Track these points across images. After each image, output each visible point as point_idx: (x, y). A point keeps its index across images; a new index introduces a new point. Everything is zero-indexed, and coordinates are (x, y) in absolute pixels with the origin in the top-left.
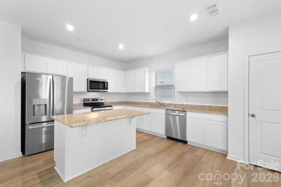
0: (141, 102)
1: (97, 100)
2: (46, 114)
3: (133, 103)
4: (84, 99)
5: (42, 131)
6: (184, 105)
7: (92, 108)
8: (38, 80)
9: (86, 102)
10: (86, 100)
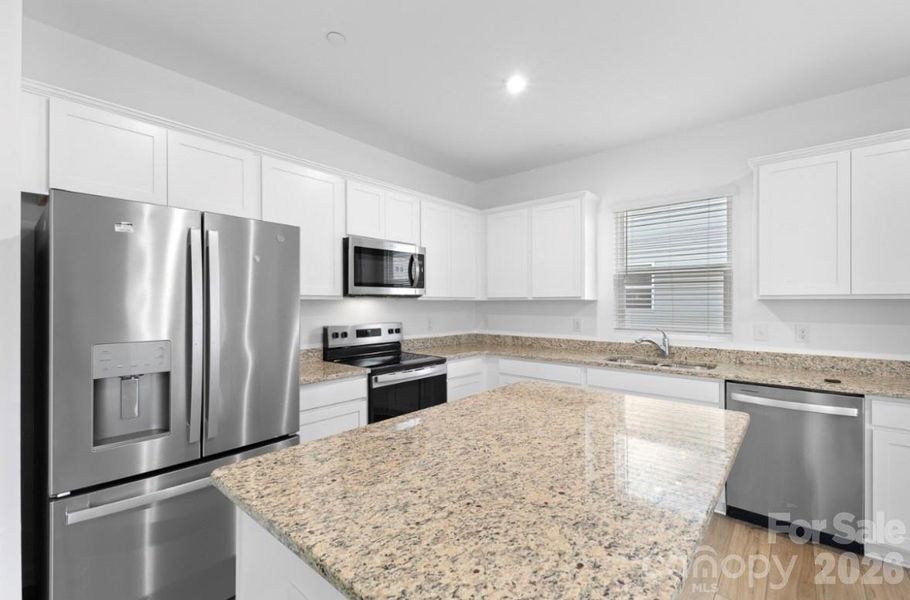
0: (549, 341)
1: (377, 332)
2: (165, 428)
3: (509, 341)
4: (325, 330)
5: (141, 527)
6: (793, 356)
7: (370, 376)
8: (123, 236)
9: (333, 343)
10: (336, 335)
